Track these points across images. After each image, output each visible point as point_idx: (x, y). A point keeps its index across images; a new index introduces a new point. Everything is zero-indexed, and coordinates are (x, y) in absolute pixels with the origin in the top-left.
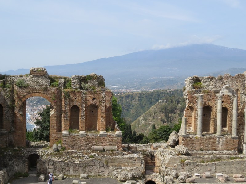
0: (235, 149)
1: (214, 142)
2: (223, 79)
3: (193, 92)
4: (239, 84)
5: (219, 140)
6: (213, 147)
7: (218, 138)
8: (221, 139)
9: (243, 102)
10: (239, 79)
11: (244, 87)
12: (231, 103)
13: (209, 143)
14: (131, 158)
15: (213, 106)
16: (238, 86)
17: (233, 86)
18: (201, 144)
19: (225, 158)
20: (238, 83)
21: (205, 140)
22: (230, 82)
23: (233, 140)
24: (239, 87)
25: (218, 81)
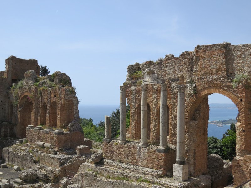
0: (160, 168)
1: (134, 153)
2: (163, 63)
3: (129, 84)
4: (184, 67)
5: (140, 151)
6: (133, 159)
7: (138, 148)
8: (142, 150)
9: (188, 96)
10: (184, 60)
11: (192, 71)
12: (172, 98)
13: (129, 154)
14: (54, 158)
15: (150, 102)
16: (183, 72)
17: (175, 72)
18: (120, 153)
19: (133, 178)
20: (182, 66)
21: (124, 148)
22: (172, 66)
23: (157, 153)
24: (185, 72)
25: (156, 66)
